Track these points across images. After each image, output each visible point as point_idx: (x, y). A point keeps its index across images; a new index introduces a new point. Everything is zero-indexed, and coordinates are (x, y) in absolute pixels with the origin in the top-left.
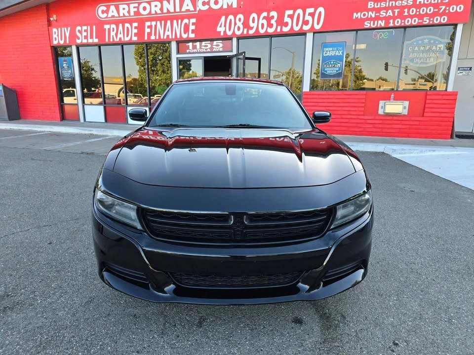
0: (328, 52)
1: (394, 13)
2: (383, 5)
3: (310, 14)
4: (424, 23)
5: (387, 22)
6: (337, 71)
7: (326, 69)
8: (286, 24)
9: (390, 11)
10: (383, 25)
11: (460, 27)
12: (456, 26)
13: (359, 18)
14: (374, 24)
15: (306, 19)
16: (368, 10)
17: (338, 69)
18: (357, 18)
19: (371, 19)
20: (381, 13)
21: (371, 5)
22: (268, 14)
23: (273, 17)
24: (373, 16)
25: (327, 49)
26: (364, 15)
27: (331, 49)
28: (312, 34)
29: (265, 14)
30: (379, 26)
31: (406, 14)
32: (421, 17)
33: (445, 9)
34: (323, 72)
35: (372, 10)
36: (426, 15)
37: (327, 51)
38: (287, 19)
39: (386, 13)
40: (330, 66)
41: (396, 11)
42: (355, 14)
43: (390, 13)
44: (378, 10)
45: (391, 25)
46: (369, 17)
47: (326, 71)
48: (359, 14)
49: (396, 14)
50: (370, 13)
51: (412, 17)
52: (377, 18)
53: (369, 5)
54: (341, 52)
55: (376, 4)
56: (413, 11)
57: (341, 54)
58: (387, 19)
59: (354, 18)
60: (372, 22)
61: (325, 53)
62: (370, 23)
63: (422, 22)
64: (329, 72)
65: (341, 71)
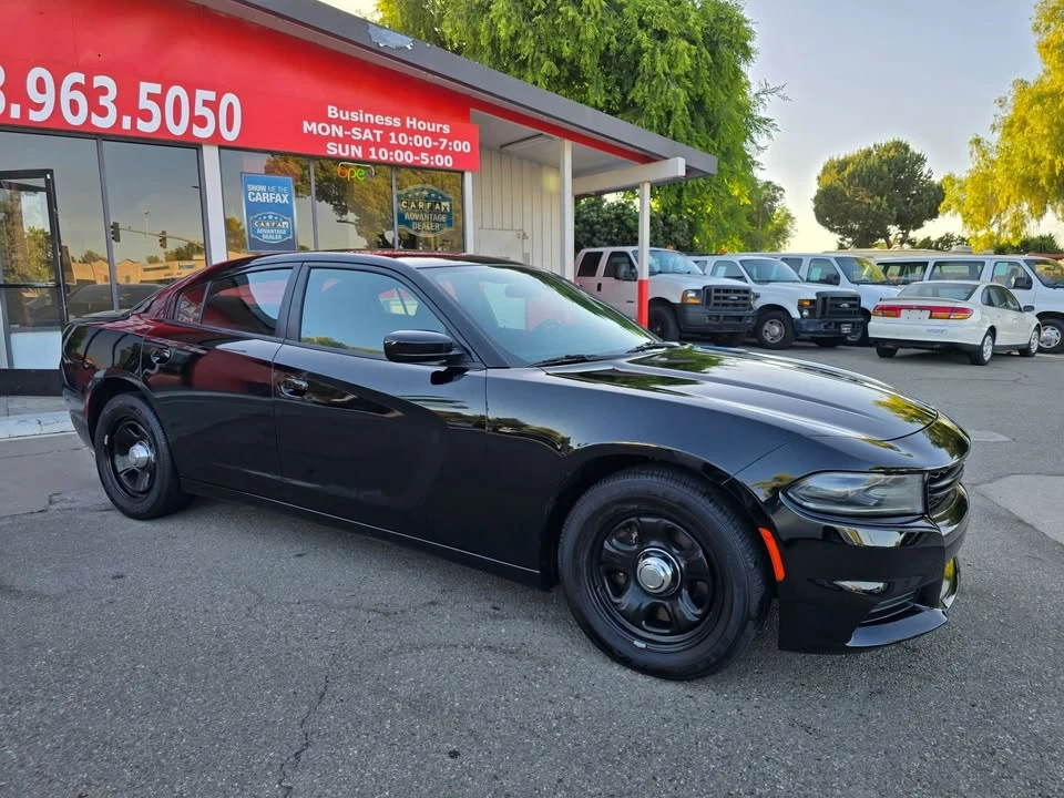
0: (258, 194)
1: (374, 135)
2: (355, 117)
3: (206, 103)
4: (422, 162)
5: (366, 152)
6: (283, 236)
7: (258, 231)
8: (147, 116)
9: (367, 131)
10: (360, 155)
11: (468, 177)
12: (462, 173)
13: (315, 132)
14: (344, 151)
15: (197, 113)
16: (330, 122)
17: (284, 232)
18: (310, 133)
19: (337, 139)
20: (354, 130)
21: (332, 111)
22: (89, 80)
23: (104, 91)
24: (341, 135)
25: (255, 188)
26: (324, 129)
27: (263, 188)
28: (216, 149)
29: (79, 78)
30: (353, 155)
31: (393, 141)
32: (417, 151)
33: (447, 146)
34: (252, 236)
35: (338, 122)
36: (423, 149)
37: (255, 192)
38: (144, 103)
39: (362, 133)
40: (268, 224)
41: (378, 133)
42: (306, 124)
43: (367, 135)
44: (348, 125)
45: (373, 157)
46: (333, 135)
47: (260, 235)
48: (314, 124)
49: (378, 139)
50: (334, 127)
51: (404, 149)
52: (347, 140)
53: (330, 112)
54: (285, 197)
55: (341, 112)
56: (403, 139)
57: (285, 200)
58: (365, 145)
59: (305, 131)
60: (340, 146)
61: (252, 197)
62: (337, 148)
63: (419, 161)
64: (267, 237)
65: (291, 237)
